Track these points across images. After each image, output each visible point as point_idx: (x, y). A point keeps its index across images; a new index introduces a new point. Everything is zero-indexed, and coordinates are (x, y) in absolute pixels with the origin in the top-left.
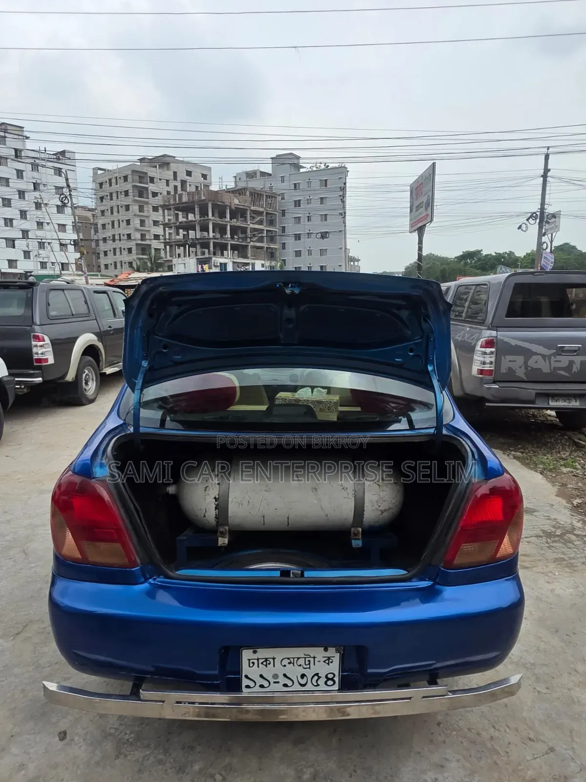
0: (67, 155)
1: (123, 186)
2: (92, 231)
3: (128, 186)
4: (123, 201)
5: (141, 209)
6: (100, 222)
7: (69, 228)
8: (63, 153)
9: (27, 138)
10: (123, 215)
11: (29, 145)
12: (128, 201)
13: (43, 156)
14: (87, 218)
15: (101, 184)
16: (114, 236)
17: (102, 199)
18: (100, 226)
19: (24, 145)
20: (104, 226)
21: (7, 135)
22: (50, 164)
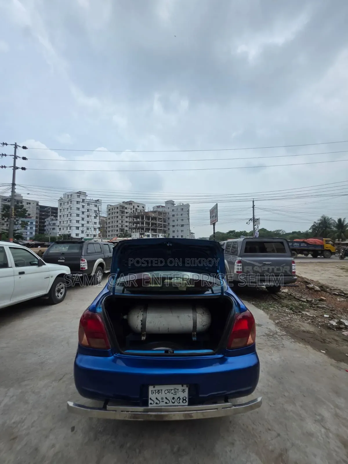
0: (99, 201)
1: (116, 210)
2: (105, 224)
3: (118, 210)
4: (116, 215)
5: (122, 217)
6: (108, 221)
7: (98, 223)
8: (98, 200)
9: (87, 196)
10: (116, 219)
11: (87, 198)
12: (118, 215)
13: (91, 201)
14: (104, 220)
15: (109, 210)
16: (112, 226)
17: (109, 214)
18: (108, 223)
19: (86, 198)
20: (109, 223)
21: (81, 195)
22: (94, 204)
